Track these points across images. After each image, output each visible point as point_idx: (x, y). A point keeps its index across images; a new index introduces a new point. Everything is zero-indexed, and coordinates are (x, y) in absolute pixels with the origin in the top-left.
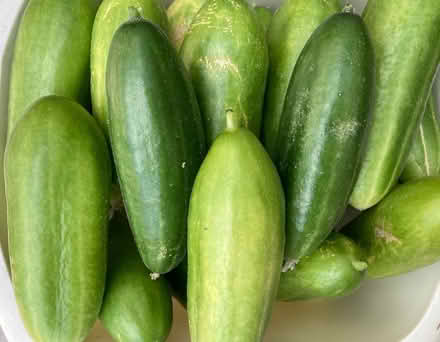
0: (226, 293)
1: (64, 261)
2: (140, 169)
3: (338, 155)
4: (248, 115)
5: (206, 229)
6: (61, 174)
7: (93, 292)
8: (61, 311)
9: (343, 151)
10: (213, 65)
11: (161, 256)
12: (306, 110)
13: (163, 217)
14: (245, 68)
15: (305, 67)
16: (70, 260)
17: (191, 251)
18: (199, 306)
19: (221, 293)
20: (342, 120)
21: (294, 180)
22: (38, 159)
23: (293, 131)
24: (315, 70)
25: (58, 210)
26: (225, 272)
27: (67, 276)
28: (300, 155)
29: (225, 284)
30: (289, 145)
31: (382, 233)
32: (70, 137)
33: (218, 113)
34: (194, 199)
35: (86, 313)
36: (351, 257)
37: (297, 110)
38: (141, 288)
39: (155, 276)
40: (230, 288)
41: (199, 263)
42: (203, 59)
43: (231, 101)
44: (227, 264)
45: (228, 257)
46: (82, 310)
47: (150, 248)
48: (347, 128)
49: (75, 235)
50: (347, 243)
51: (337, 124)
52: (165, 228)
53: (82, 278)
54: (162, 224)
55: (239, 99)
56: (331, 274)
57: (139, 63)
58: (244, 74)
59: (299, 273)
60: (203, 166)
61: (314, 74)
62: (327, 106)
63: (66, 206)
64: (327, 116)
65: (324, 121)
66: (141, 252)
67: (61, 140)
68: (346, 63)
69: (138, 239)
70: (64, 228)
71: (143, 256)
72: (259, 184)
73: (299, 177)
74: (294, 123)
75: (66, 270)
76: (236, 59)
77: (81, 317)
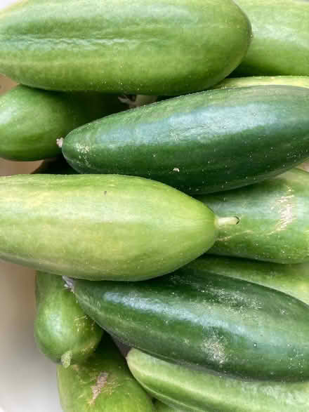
0: (34, 215)
1: (74, 43)
2: (173, 121)
3: (186, 341)
4: (229, 241)
5: (106, 192)
6: (168, 38)
7: (42, 76)
8: (22, 40)
9: (191, 347)
10: (286, 203)
11: (79, 147)
12: (237, 306)
13: (119, 148)
14: (281, 239)
15: (284, 304)
16: (76, 50)
17: (82, 178)
18: (23, 186)
19: (35, 210)
20: (226, 346)
21: (159, 291)
22: (185, 12)
23: (214, 291)
24: (282, 317)
25: (129, 36)
26: (58, 214)
27: (59, 46)
28: (187, 299)
29: (44, 213)
30: (197, 286)
31: (101, 381)
32: (208, 48)
33: (233, 209)
34: (139, 181)
35: (21, 68)
36: (76, 349)
37: (237, 296)
38: (47, 129)
39: (60, 143)
40: (39, 220)
41: (69, 186)
42: (292, 193)
43: (245, 223)
44: (67, 216)
45: (73, 217)
46: (24, 63)
47: (88, 135)
48: (217, 352)
49: (102, 55)
50: (91, 344)
51: (222, 341)
52: (108, 150)
53: (56, 63)
54: (112, 146)
55: (248, 231)
56: (58, 327)
57: (293, 119)
58: (275, 237)
59: (61, 293)
60: (175, 190)
61: (277, 315)
62: (241, 330)
63: (133, 44)
64: (231, 330)
65: (225, 326)
66: (83, 127)
67: (205, 38)
68: (291, 353)
69: (97, 123)
70: (109, 43)
71: (80, 129)
72: (156, 252)
73: (162, 297)
74: (222, 292)
75: (65, 45)
76: (290, 228)
77: (15, 63)
